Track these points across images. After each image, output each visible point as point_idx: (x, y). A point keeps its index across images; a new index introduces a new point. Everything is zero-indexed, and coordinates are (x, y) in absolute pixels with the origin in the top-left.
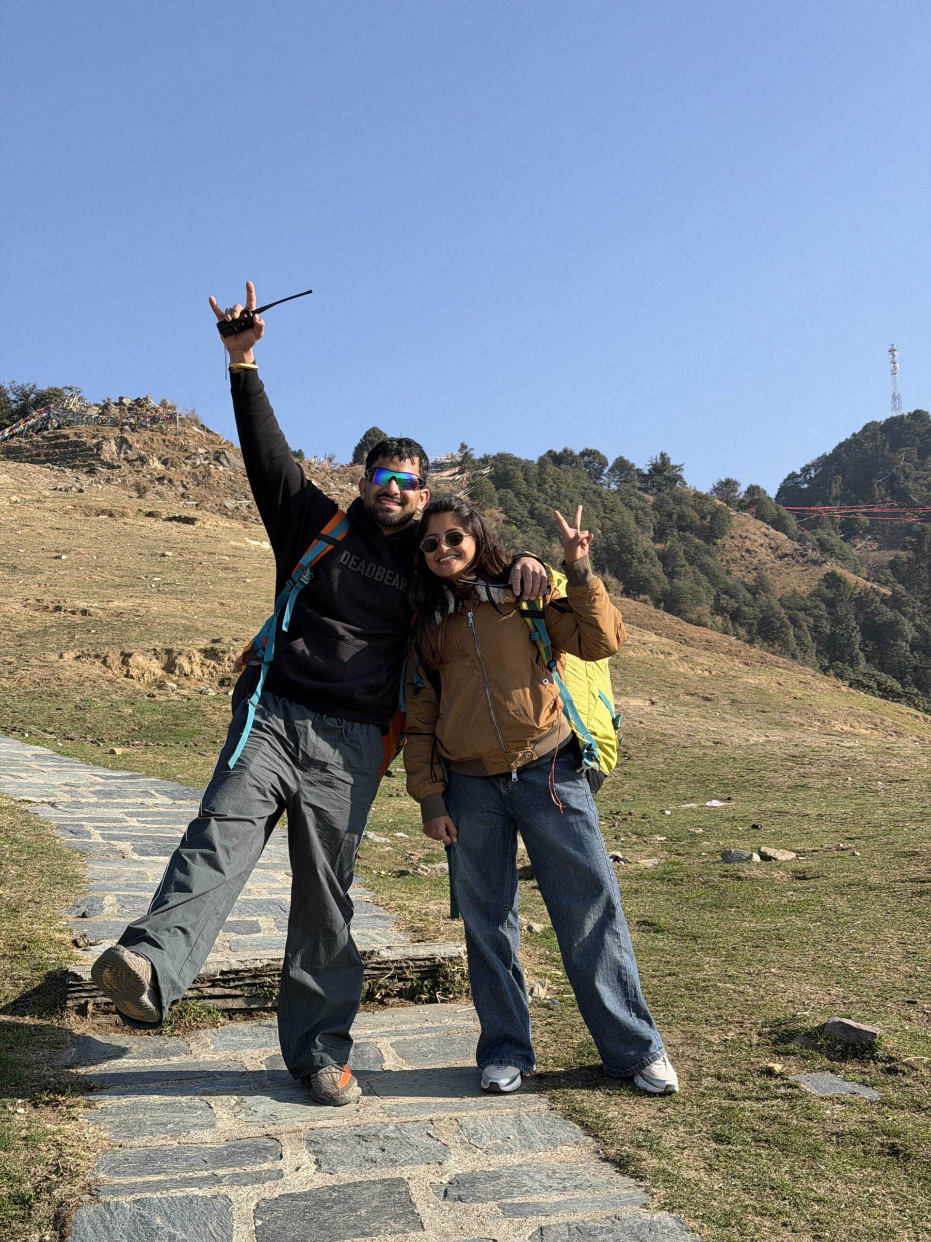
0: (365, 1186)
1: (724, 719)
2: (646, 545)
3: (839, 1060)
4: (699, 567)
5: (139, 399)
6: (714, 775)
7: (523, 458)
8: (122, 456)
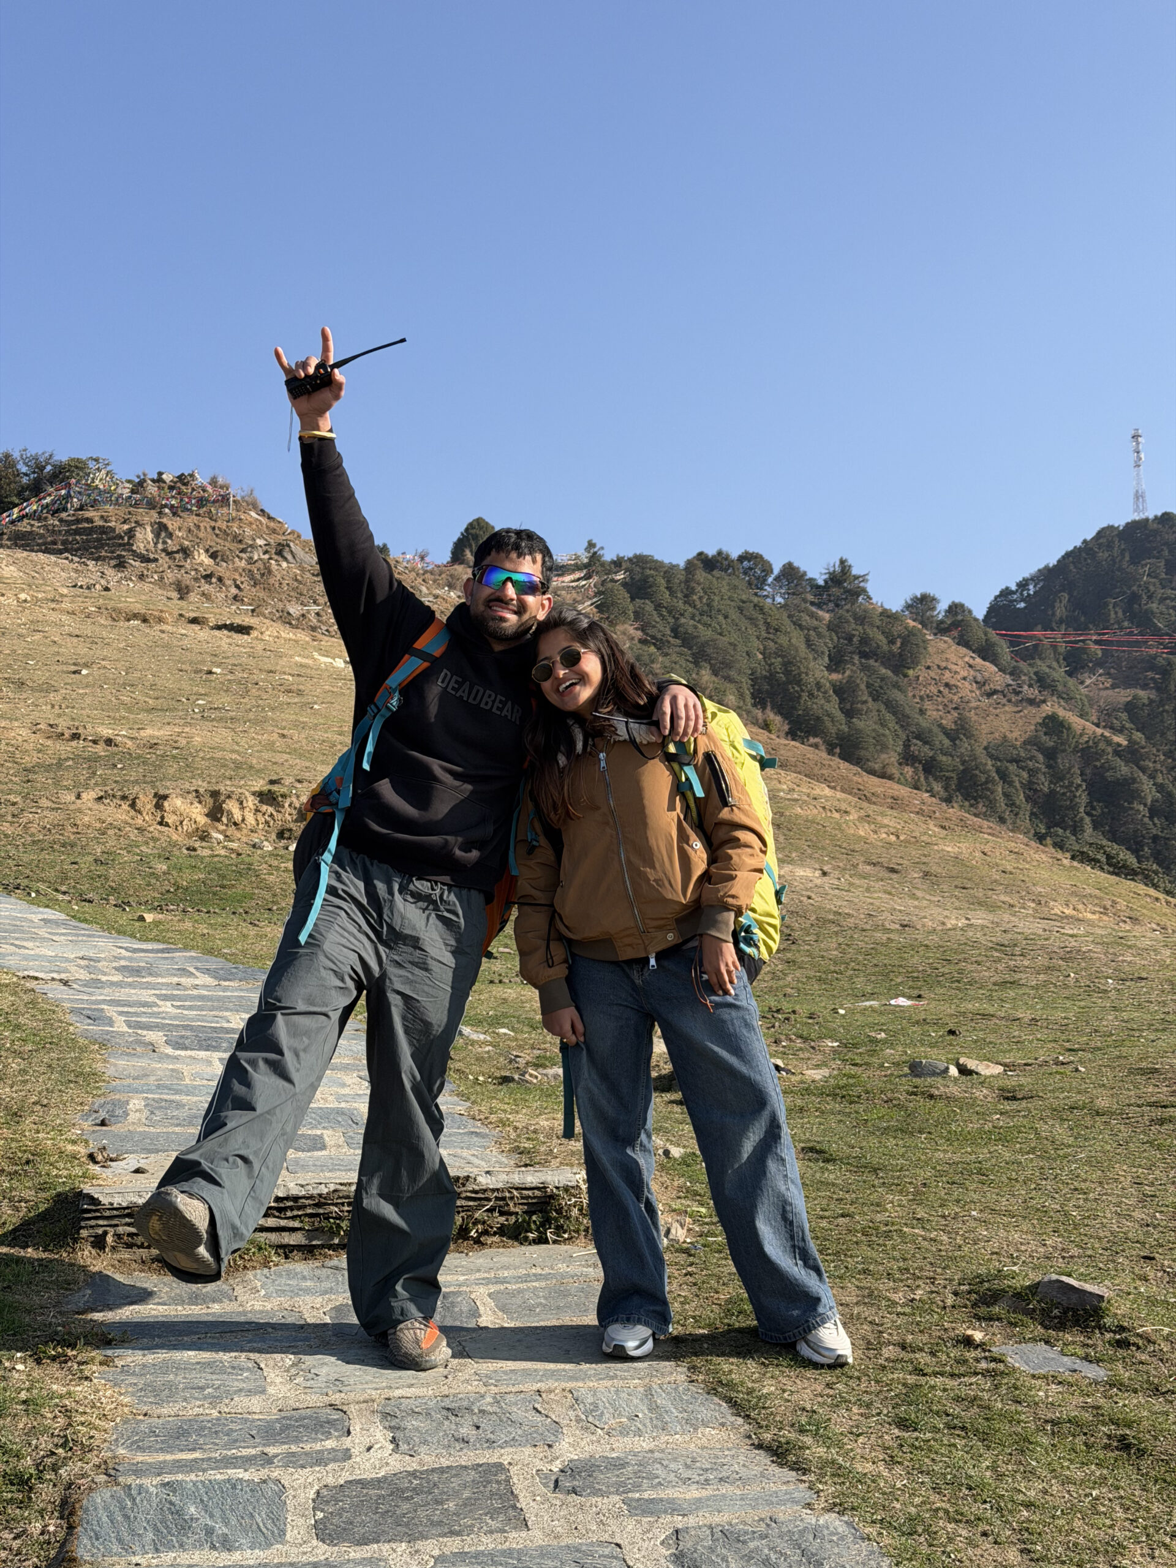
0: (454, 1472)
1: (914, 897)
2: (818, 674)
3: (1056, 1328)
4: (885, 704)
5: (183, 474)
6: (901, 966)
7: (666, 561)
8: (160, 546)
